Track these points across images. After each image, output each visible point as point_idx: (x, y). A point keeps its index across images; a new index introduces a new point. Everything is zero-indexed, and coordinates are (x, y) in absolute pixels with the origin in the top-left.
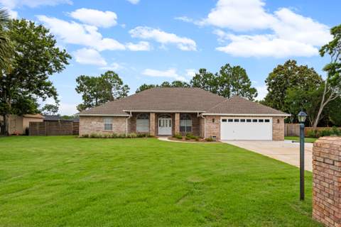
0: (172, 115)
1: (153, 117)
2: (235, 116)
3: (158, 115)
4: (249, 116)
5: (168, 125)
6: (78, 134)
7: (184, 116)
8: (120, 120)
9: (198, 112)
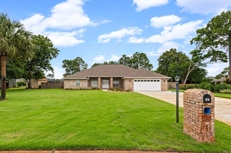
0: (109, 78)
1: (99, 79)
2: (141, 79)
3: (102, 78)
4: (149, 79)
5: (107, 83)
6: (64, 88)
7: (115, 79)
8: (83, 81)
9: (122, 77)
